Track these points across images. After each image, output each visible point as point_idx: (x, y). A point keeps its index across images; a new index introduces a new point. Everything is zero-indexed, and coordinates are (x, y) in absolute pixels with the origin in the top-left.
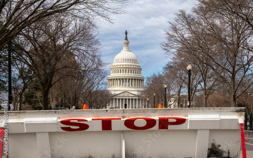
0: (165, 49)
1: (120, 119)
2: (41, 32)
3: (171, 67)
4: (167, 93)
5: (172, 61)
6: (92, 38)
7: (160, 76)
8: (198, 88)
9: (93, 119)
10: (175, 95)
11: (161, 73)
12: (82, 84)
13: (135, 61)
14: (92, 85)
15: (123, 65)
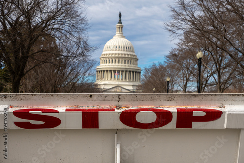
0: (170, 31)
1: (113, 110)
2: (13, 6)
3: (175, 55)
4: (170, 89)
5: (177, 47)
6: (77, 16)
7: (161, 67)
8: (209, 82)
9: (67, 110)
10: (180, 91)
11: (163, 63)
12: (64, 74)
13: (130, 49)
14: (76, 77)
15: (115, 54)
